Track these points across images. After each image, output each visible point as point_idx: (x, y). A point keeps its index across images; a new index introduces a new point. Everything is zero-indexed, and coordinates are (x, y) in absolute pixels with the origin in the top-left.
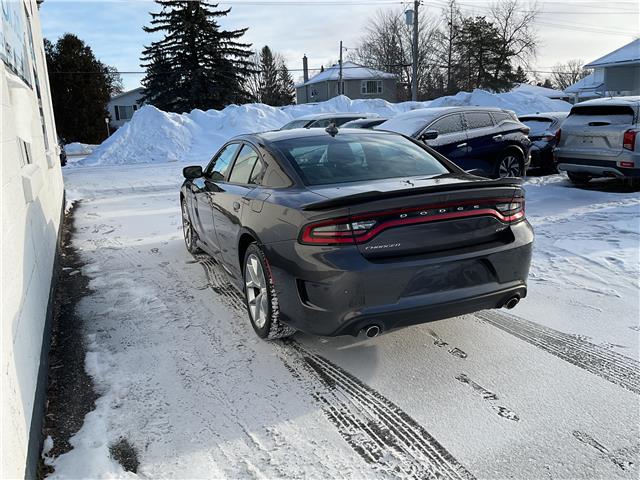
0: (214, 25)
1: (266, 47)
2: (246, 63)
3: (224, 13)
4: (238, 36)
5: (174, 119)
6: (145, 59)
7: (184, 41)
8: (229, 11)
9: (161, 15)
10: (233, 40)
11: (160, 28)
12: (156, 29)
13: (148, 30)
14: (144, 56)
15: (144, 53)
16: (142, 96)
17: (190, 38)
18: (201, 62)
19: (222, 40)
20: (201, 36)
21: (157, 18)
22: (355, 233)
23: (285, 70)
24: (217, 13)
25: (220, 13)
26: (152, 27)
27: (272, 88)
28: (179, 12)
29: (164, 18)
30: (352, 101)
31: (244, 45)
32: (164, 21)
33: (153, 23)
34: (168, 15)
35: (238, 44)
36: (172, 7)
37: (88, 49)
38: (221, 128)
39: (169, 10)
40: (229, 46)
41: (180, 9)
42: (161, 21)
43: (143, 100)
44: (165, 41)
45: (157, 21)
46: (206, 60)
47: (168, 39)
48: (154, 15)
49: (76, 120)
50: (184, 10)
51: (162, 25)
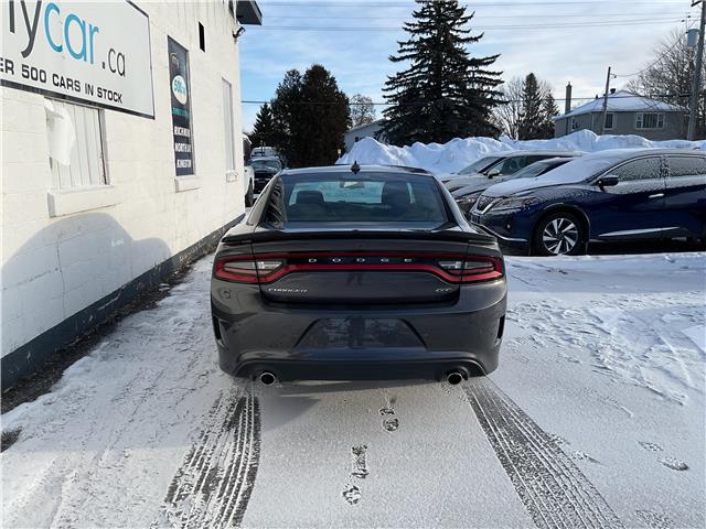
0: (462, 52)
1: (532, 74)
2: (494, 93)
3: (476, 39)
4: (488, 63)
5: (392, 152)
6: (387, 90)
7: (429, 70)
8: (481, 37)
9: (409, 43)
10: (481, 68)
11: (407, 57)
12: (402, 58)
13: (394, 59)
14: (386, 87)
15: (388, 83)
16: (380, 128)
17: (436, 67)
18: (445, 92)
19: (469, 68)
20: (448, 64)
21: (405, 47)
22: (261, 273)
23: (550, 99)
24: (468, 40)
25: (471, 39)
26: (398, 56)
27: (533, 120)
28: (427, 40)
29: (412, 46)
30: (598, 137)
31: (494, 73)
32: (411, 50)
33: (400, 52)
34: (416, 43)
35: (487, 73)
36: (421, 35)
37: (333, 80)
38: (437, 163)
39: (417, 38)
40: (477, 75)
41: (430, 36)
42: (408, 50)
43: (380, 132)
44: (411, 70)
45: (405, 50)
46: (450, 90)
47: (414, 68)
48: (402, 44)
49: (313, 150)
50: (433, 37)
51: (409, 53)
